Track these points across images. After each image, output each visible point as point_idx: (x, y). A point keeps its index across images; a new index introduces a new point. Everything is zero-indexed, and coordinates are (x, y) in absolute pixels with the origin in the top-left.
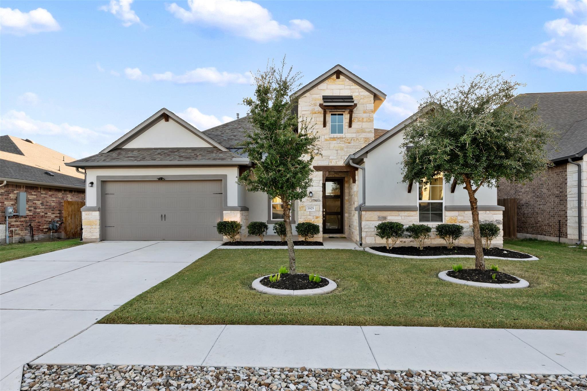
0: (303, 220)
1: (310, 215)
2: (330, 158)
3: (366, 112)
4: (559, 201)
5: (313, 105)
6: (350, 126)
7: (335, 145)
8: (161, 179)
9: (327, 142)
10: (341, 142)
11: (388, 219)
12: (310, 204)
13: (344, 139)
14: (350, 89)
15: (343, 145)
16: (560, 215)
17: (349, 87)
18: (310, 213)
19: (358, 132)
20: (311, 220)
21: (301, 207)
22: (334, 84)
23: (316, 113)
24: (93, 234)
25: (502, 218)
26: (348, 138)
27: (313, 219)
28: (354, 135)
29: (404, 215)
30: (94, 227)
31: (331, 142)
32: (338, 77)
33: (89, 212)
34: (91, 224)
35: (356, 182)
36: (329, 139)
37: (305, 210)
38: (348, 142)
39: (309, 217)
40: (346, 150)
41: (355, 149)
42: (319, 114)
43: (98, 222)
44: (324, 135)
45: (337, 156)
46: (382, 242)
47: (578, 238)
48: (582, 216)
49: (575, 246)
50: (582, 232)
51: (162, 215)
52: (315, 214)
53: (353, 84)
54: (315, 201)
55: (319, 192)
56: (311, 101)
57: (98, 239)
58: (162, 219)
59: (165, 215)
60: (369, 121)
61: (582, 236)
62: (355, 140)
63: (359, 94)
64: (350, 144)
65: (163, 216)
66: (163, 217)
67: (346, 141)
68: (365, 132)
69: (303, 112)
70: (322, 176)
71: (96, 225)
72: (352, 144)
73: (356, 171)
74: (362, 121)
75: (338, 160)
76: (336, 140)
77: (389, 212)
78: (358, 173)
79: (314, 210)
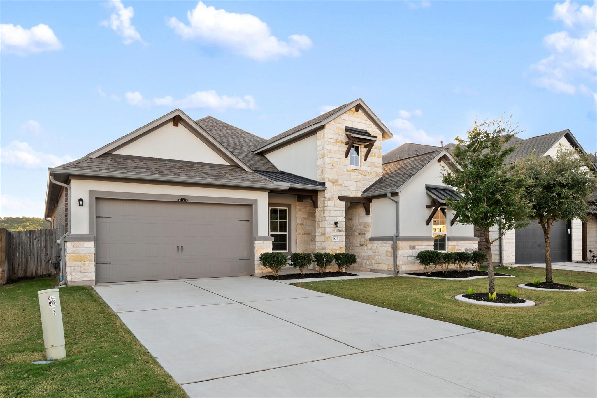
0: (329, 250)
1: (335, 246)
2: (351, 189)
3: (377, 148)
4: (480, 234)
5: (337, 134)
6: (365, 160)
7: (355, 176)
8: (183, 200)
9: (348, 173)
10: (359, 174)
11: (416, 248)
12: (335, 234)
13: (361, 172)
14: (366, 124)
15: (360, 177)
16: (481, 244)
17: (364, 122)
18: (335, 243)
19: (371, 166)
20: (336, 251)
21: (328, 238)
22: (353, 116)
23: (339, 143)
24: (85, 274)
25: (477, 247)
26: (364, 171)
27: (338, 249)
28: (368, 169)
29: (425, 244)
30: (87, 263)
31: (351, 173)
32: (357, 111)
33: (79, 242)
34: (81, 259)
35: (370, 213)
36: (350, 170)
37: (331, 240)
38: (364, 174)
39: (334, 247)
40: (363, 182)
41: (369, 182)
42: (342, 144)
43: (93, 257)
44: (346, 166)
45: (356, 187)
46: (421, 268)
47: (499, 262)
48: (502, 245)
49: (498, 268)
50: (502, 257)
51: (178, 247)
52: (339, 245)
53: (368, 119)
54: (340, 231)
55: (342, 222)
56: (336, 130)
57: (94, 281)
58: (178, 252)
59: (182, 247)
60: (379, 157)
61: (502, 260)
62: (369, 173)
63: (372, 130)
64: (365, 177)
65: (180, 247)
66: (180, 249)
67: (363, 174)
68: (376, 167)
69: (329, 139)
70: (344, 206)
71: (90, 261)
72: (367, 177)
73: (370, 204)
74: (375, 156)
75: (357, 191)
76: (354, 172)
77: (417, 242)
78: (371, 205)
79: (338, 240)
